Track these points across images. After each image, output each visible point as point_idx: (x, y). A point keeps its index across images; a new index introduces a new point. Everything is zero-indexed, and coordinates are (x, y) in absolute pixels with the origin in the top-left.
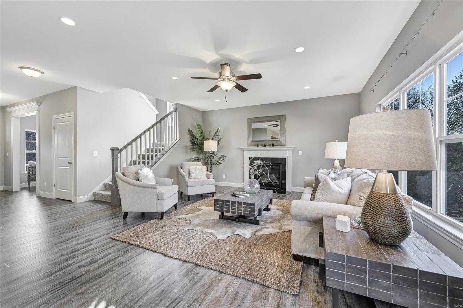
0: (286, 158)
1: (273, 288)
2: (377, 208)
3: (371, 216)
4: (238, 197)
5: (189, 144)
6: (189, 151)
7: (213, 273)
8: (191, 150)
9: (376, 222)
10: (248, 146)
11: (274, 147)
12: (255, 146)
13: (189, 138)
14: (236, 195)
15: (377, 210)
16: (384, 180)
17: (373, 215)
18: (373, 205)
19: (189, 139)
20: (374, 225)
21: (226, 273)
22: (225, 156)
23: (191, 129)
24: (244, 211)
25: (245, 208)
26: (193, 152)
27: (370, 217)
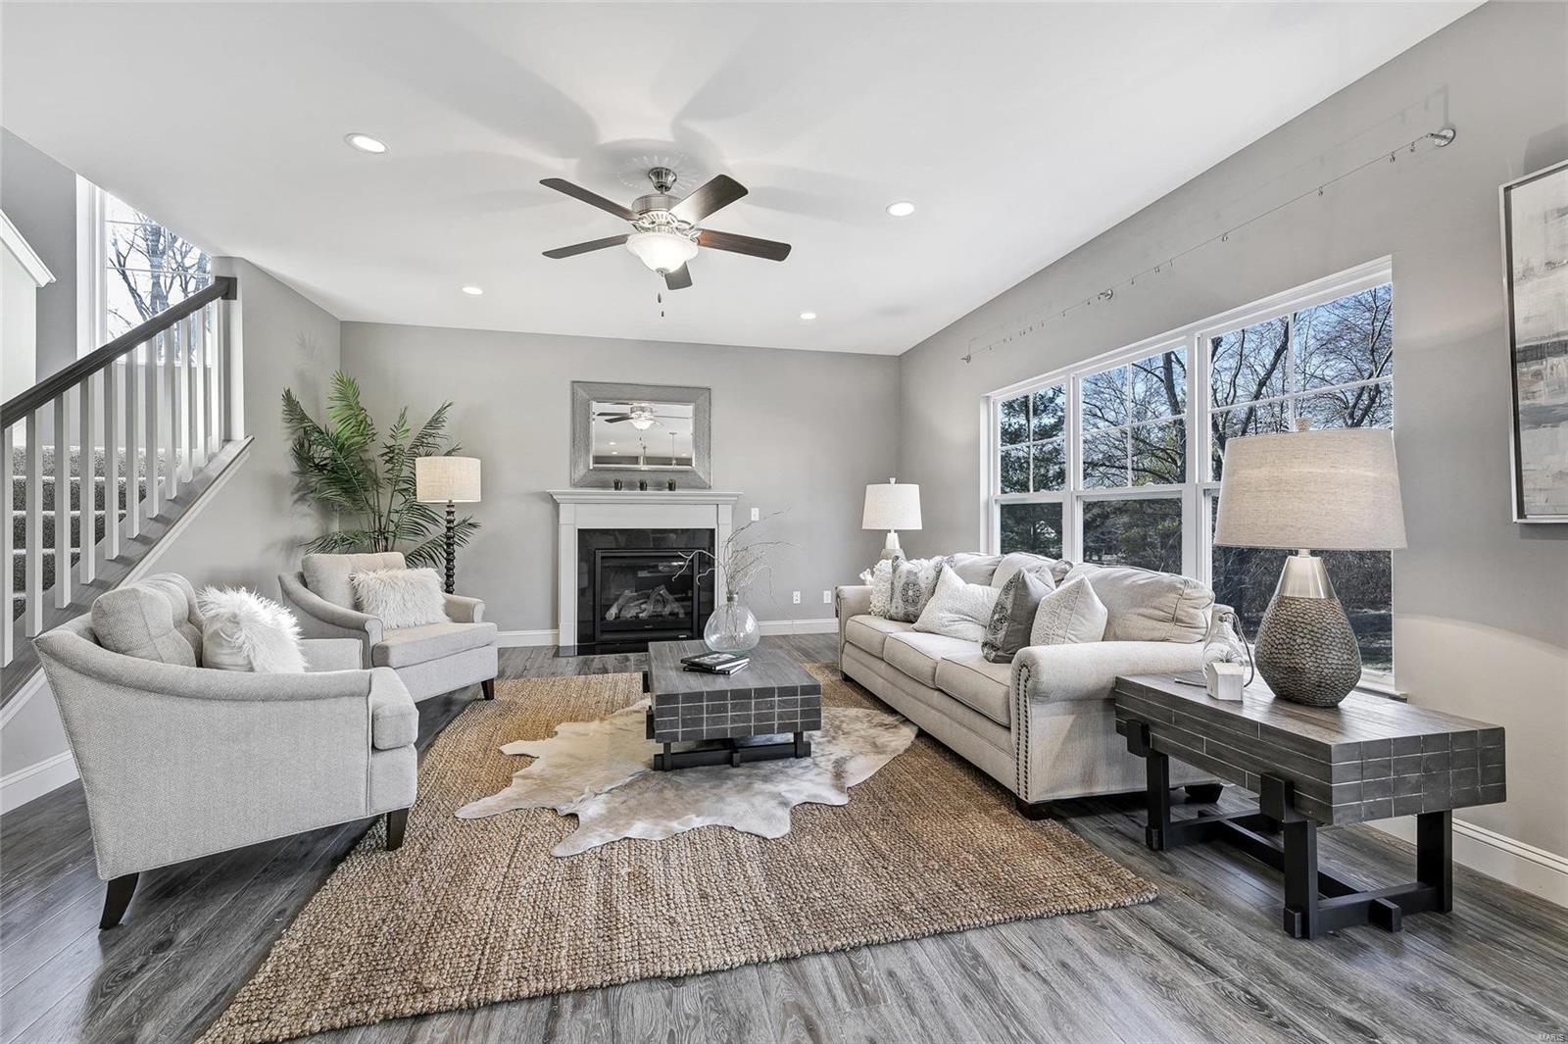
0: (714, 530)
1: (1101, 909)
2: (1320, 631)
3: (1310, 651)
4: (724, 673)
5: (287, 465)
6: (289, 500)
7: (928, 950)
8: (296, 496)
9: (1324, 662)
10: (575, 485)
11: (677, 491)
12: (604, 485)
13: (288, 440)
14: (718, 668)
15: (1322, 635)
16: (1310, 574)
17: (1314, 648)
18: (1309, 627)
19: (289, 445)
20: (1319, 669)
21: (958, 928)
22: (473, 525)
23: (294, 393)
24: (780, 717)
25: (784, 708)
26: (304, 508)
27: (1308, 655)
